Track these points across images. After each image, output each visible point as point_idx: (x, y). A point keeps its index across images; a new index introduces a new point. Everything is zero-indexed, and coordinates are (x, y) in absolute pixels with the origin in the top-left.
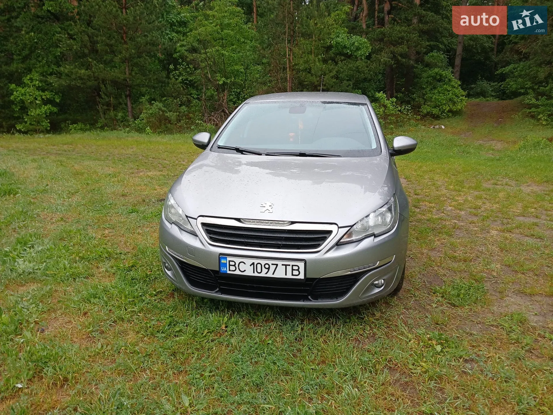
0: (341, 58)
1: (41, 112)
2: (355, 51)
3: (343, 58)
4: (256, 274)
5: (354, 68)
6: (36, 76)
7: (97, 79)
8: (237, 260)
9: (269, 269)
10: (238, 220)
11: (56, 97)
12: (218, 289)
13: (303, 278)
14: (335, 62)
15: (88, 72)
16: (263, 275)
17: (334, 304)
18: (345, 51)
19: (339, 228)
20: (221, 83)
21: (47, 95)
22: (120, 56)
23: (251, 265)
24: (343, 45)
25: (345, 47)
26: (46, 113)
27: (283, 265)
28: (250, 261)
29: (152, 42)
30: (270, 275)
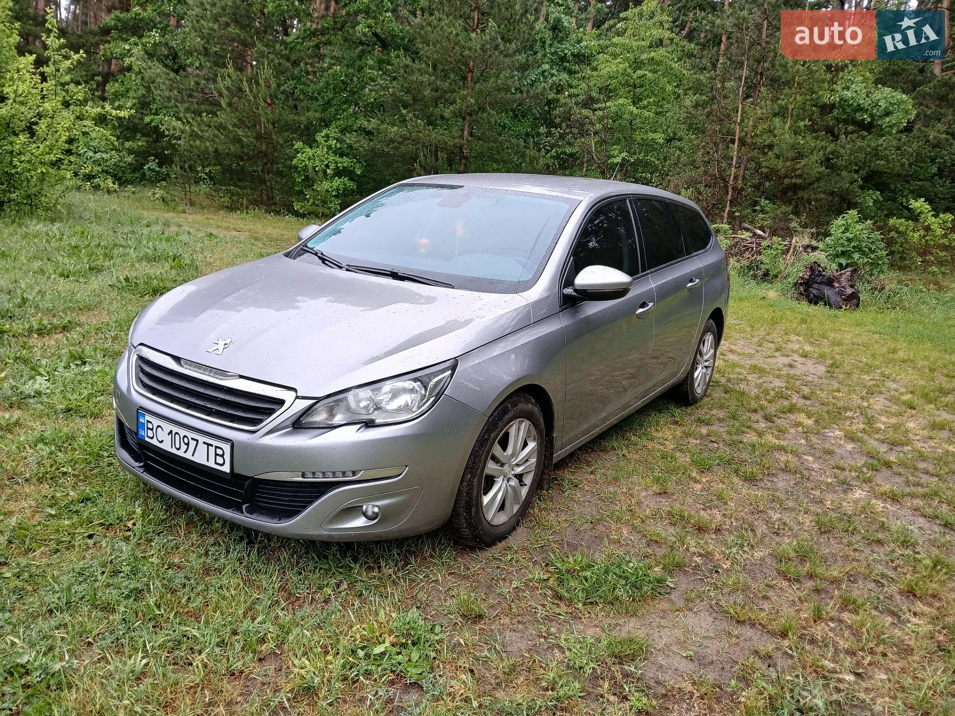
0: (846, 129)
1: (331, 187)
2: (880, 117)
3: (850, 128)
4: (174, 451)
5: (869, 149)
6: (333, 131)
7: (416, 141)
8: (156, 422)
9: (188, 444)
10: (177, 359)
11: (358, 166)
12: (142, 464)
13: (228, 471)
14: (833, 134)
15: (403, 131)
16: (180, 453)
17: (273, 528)
18: (858, 116)
19: (297, 397)
20: (618, 160)
21: (345, 162)
22: (451, 108)
23: (169, 434)
24: (855, 104)
25: (860, 108)
26: (338, 190)
27: (204, 443)
28: (168, 427)
29: (505, 86)
30: (188, 456)
